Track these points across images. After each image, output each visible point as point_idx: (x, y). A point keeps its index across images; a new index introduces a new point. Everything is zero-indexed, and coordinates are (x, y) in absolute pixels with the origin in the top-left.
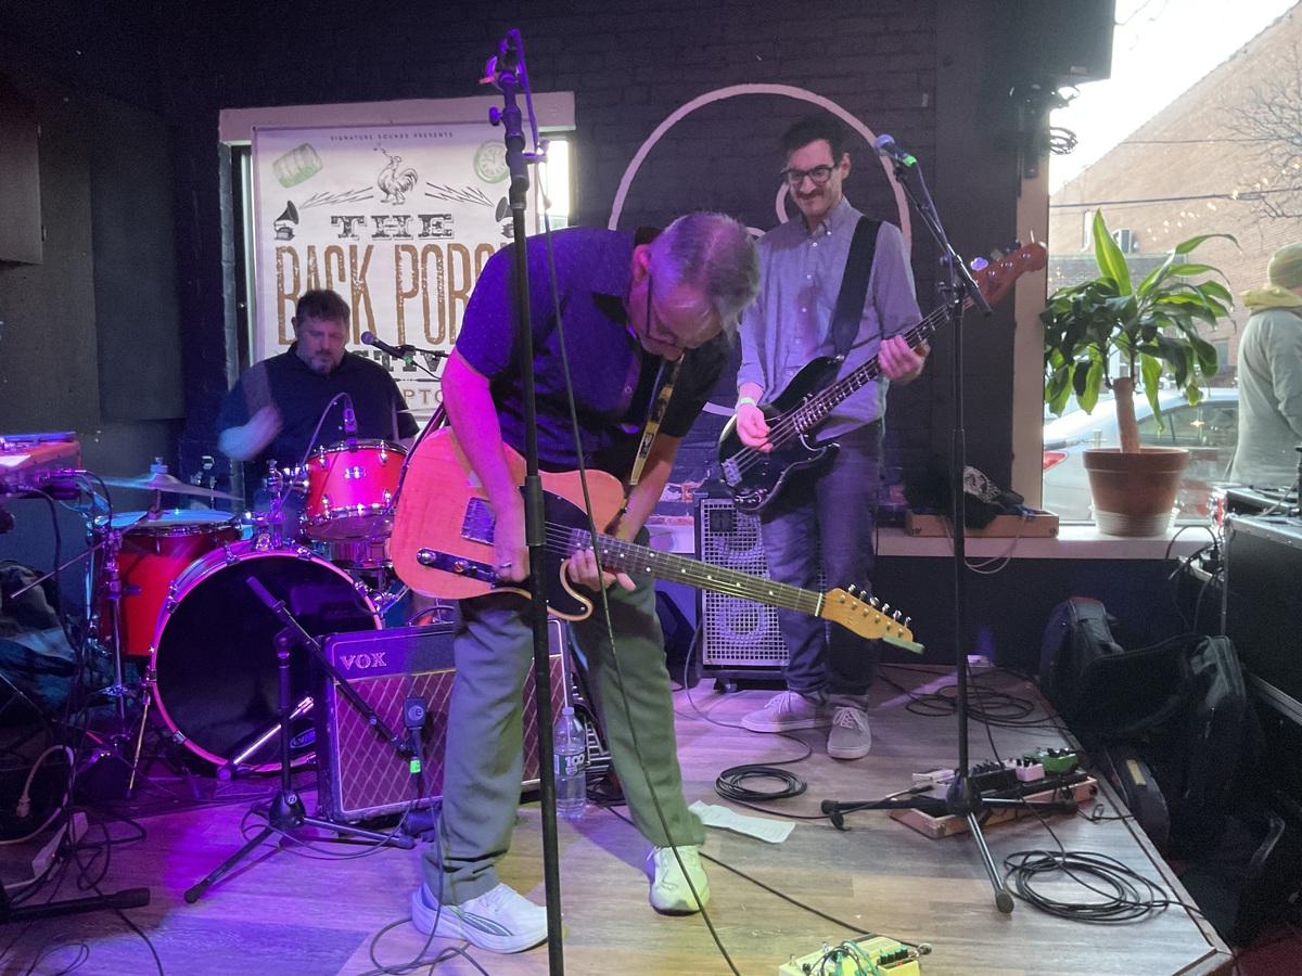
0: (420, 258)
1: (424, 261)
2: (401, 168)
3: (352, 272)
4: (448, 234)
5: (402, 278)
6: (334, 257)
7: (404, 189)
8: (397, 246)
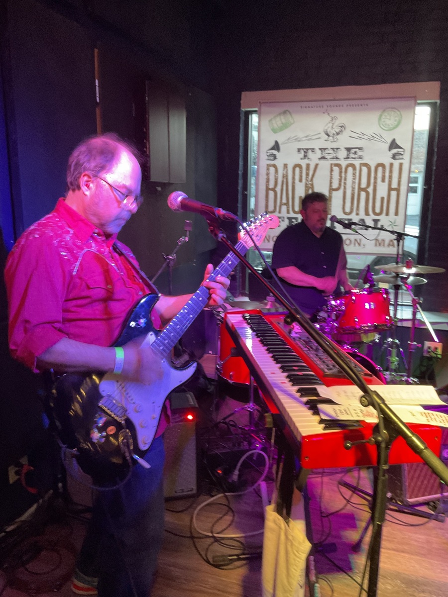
0: (343, 170)
1: (346, 172)
2: (337, 123)
3: (307, 177)
4: (360, 158)
5: (333, 181)
6: (297, 169)
7: (338, 134)
8: (332, 164)
